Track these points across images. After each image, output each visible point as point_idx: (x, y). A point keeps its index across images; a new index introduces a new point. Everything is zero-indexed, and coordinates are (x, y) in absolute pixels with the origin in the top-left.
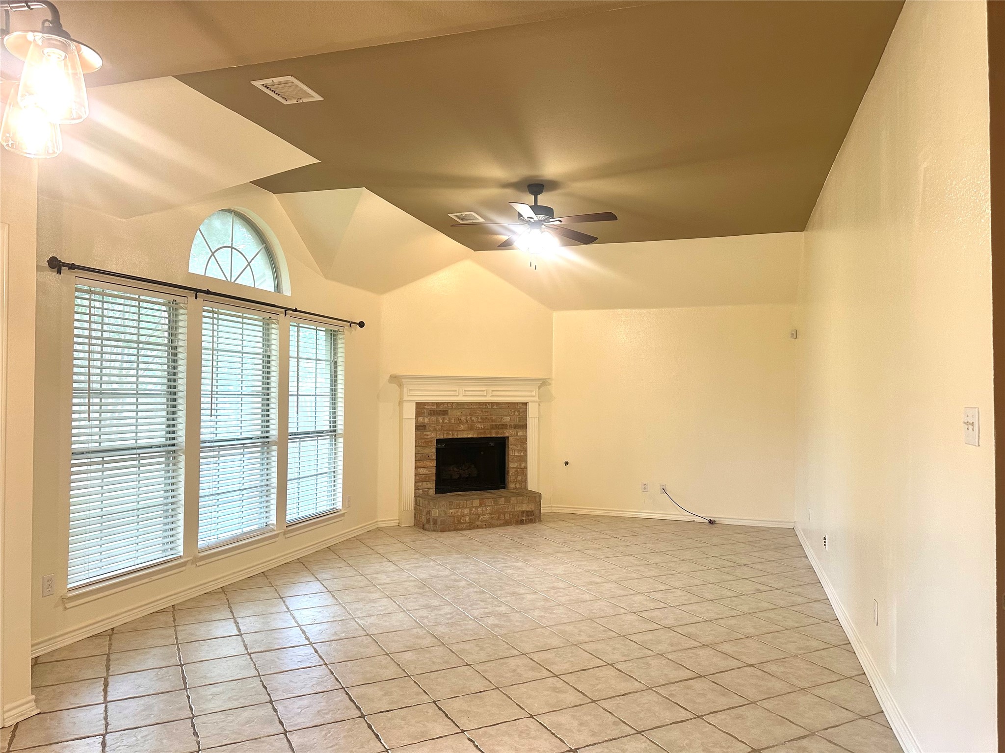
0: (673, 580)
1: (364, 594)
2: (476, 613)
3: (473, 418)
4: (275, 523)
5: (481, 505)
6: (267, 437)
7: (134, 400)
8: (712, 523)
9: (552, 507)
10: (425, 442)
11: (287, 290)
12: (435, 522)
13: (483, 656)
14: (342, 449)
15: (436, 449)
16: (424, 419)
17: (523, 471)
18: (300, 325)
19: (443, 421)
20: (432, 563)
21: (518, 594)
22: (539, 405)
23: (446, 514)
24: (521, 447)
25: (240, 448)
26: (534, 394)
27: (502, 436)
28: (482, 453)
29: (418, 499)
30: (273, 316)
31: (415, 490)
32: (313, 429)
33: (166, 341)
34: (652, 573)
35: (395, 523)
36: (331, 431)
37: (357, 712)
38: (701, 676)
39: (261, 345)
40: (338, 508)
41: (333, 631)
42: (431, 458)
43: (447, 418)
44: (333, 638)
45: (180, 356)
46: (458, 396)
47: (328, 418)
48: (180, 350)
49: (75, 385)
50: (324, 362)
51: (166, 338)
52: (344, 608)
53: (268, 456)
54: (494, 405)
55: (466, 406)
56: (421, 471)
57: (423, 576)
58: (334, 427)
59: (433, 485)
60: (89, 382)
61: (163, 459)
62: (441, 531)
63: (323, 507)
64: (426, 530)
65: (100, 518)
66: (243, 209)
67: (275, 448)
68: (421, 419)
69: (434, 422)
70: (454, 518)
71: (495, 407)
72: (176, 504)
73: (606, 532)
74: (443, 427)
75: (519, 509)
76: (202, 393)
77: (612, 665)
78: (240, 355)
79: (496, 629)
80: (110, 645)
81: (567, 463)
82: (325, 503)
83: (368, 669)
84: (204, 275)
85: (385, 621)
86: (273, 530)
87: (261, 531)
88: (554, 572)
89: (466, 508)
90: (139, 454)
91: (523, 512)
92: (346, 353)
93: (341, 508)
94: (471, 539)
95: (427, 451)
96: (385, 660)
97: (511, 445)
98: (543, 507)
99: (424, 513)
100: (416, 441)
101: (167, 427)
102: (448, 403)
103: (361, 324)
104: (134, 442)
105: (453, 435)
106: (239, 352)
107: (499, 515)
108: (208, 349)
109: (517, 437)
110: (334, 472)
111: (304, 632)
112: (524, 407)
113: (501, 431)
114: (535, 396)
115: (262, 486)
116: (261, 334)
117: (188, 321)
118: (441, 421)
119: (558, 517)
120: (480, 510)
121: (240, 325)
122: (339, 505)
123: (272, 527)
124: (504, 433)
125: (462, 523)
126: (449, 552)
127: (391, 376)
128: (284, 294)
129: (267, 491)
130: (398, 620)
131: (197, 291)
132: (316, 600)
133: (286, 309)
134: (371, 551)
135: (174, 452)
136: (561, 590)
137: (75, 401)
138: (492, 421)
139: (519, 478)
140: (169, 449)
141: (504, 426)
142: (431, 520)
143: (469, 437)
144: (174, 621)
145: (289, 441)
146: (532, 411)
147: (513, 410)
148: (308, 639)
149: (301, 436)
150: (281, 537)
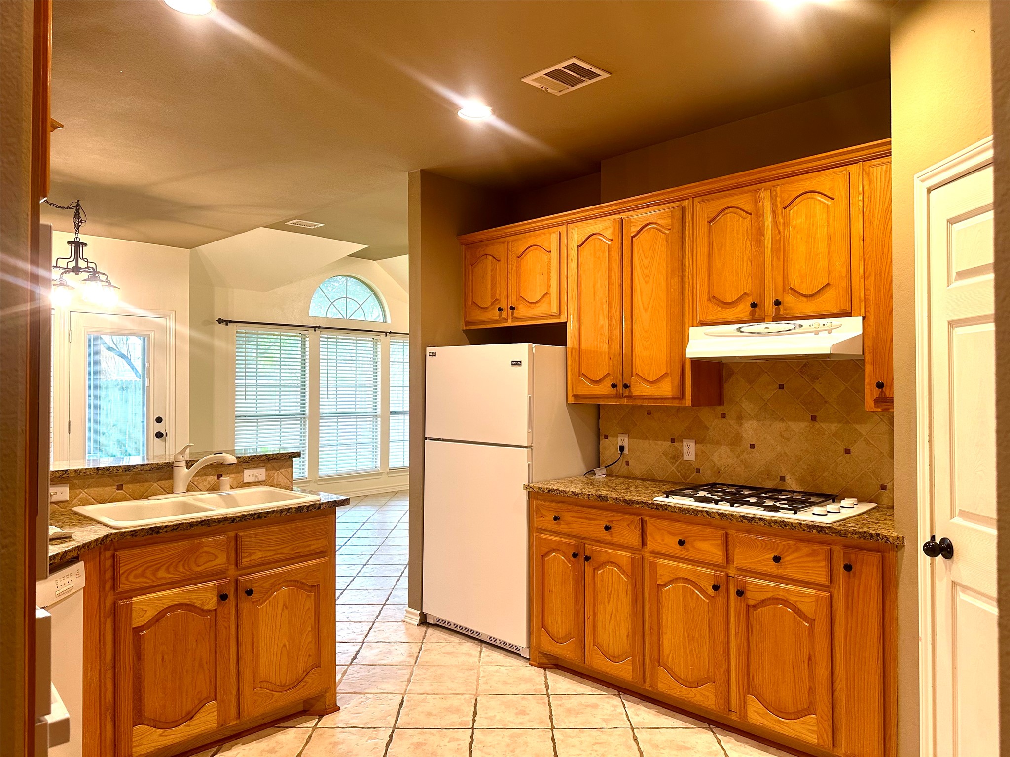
4: (380, 466)
6: (376, 412)
7: (278, 389)
25: (354, 418)
30: (377, 338)
32: (402, 410)
33: (299, 356)
49: (236, 382)
53: (376, 424)
60: (248, 380)
61: (297, 422)
67: (379, 419)
86: (379, 470)
87: (370, 470)
90: (279, 419)
101: (299, 404)
104: (278, 412)
115: (370, 442)
121: (335, 343)
128: (388, 323)
129: (374, 445)
131: (315, 327)
133: (387, 332)
135: (304, 418)
137: (237, 389)
140: (300, 417)
145: (391, 415)
150: (385, 476)
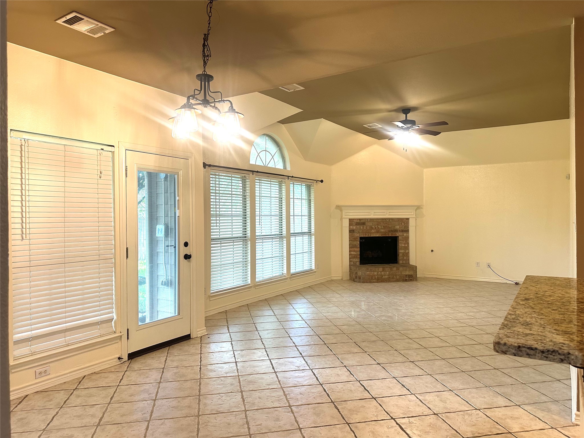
0: (482, 308)
1: (326, 305)
2: (377, 315)
3: (379, 227)
4: (286, 273)
5: (383, 271)
6: (282, 235)
7: (231, 218)
8: (517, 284)
9: (424, 274)
10: (354, 238)
11: (289, 168)
12: (360, 278)
13: (378, 330)
14: (314, 241)
15: (360, 242)
16: (353, 227)
17: (407, 255)
18: (295, 183)
19: (363, 228)
20: (357, 295)
21: (399, 310)
22: (416, 219)
23: (365, 274)
24: (405, 242)
25: (271, 239)
26: (412, 213)
27: (395, 236)
28: (385, 245)
29: (351, 266)
30: (283, 180)
31: (349, 262)
32: (301, 231)
33: (242, 193)
34: (473, 305)
35: (340, 278)
36: (309, 233)
37: (323, 342)
38: (481, 344)
39: (278, 193)
40: (313, 269)
41: (313, 317)
42: (357, 247)
43: (365, 227)
44: (313, 319)
45: (247, 199)
46: (371, 215)
47: (307, 226)
48: (247, 197)
49: (212, 212)
50: (305, 200)
51: (242, 192)
52: (317, 309)
53: (282, 243)
54: (390, 220)
55: (375, 220)
56: (352, 253)
57: (352, 300)
58: (310, 230)
59: (358, 260)
60: (216, 211)
61: (242, 243)
62: (362, 283)
63: (306, 268)
64: (355, 282)
65: (220, 266)
66: (271, 133)
67: (285, 239)
68: (351, 227)
69: (359, 228)
70: (369, 277)
71: (391, 221)
72: (247, 262)
73: (453, 287)
74: (363, 231)
75: (404, 274)
76: (256, 215)
77: (438, 337)
78: (270, 198)
79: (385, 321)
80: (226, 316)
81: (432, 251)
82: (307, 266)
83: (327, 330)
84: (255, 164)
85: (335, 315)
86: (285, 276)
87: (281, 276)
88: (419, 302)
89: (375, 272)
90: (233, 240)
91: (406, 275)
92: (315, 195)
93: (314, 269)
94: (377, 287)
95: (355, 243)
96: (334, 328)
97: (400, 240)
98: (418, 274)
99: (354, 273)
100: (349, 238)
101: (243, 229)
102: (365, 219)
103: (322, 181)
104: (231, 235)
105: (368, 235)
106: (270, 197)
107: (393, 276)
108: (258, 196)
109: (404, 237)
110: (311, 252)
111: (301, 316)
112: (407, 220)
113: (394, 233)
114: (413, 215)
115: (280, 256)
116: (278, 188)
117: (250, 184)
118: (362, 228)
119: (426, 279)
120: (383, 273)
121: (270, 185)
122: (313, 267)
123: (285, 275)
124: (396, 234)
125: (374, 279)
126: (366, 291)
127: (336, 206)
128: (287, 169)
129: (282, 258)
130: (340, 315)
131: (253, 171)
132: (304, 305)
133: (288, 176)
134: (329, 289)
135: (246, 240)
136: (421, 309)
137: (211, 218)
138: (390, 228)
139: (405, 258)
140: (244, 238)
141: (396, 231)
142: (358, 277)
143: (377, 236)
144: (249, 309)
145: (291, 236)
146: (412, 224)
147: (401, 222)
148: (302, 318)
149: (296, 234)
150: (289, 279)
